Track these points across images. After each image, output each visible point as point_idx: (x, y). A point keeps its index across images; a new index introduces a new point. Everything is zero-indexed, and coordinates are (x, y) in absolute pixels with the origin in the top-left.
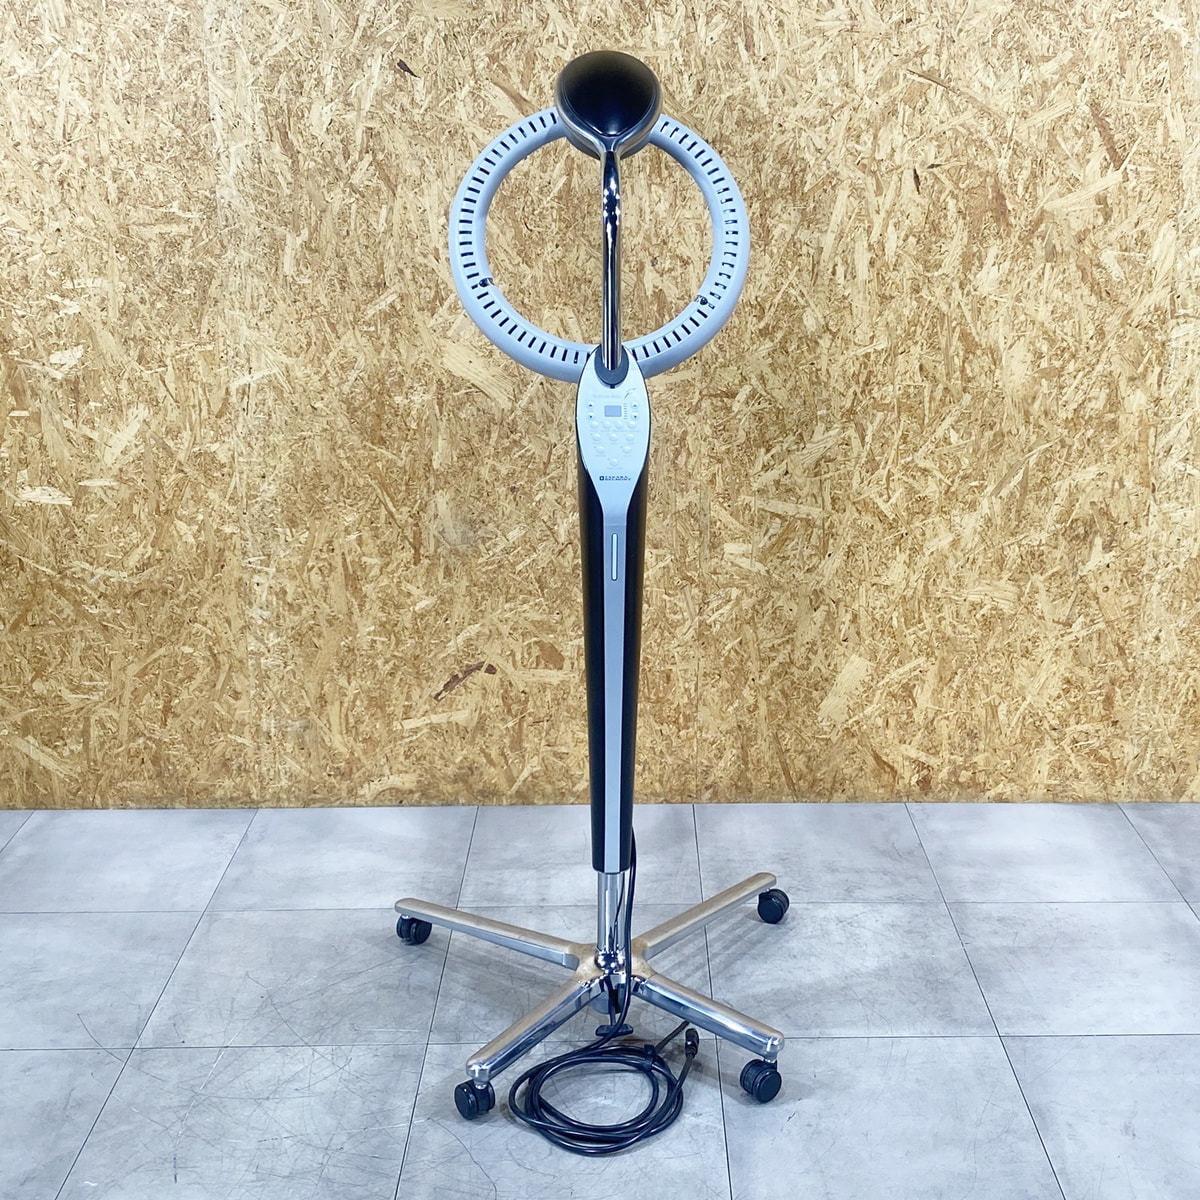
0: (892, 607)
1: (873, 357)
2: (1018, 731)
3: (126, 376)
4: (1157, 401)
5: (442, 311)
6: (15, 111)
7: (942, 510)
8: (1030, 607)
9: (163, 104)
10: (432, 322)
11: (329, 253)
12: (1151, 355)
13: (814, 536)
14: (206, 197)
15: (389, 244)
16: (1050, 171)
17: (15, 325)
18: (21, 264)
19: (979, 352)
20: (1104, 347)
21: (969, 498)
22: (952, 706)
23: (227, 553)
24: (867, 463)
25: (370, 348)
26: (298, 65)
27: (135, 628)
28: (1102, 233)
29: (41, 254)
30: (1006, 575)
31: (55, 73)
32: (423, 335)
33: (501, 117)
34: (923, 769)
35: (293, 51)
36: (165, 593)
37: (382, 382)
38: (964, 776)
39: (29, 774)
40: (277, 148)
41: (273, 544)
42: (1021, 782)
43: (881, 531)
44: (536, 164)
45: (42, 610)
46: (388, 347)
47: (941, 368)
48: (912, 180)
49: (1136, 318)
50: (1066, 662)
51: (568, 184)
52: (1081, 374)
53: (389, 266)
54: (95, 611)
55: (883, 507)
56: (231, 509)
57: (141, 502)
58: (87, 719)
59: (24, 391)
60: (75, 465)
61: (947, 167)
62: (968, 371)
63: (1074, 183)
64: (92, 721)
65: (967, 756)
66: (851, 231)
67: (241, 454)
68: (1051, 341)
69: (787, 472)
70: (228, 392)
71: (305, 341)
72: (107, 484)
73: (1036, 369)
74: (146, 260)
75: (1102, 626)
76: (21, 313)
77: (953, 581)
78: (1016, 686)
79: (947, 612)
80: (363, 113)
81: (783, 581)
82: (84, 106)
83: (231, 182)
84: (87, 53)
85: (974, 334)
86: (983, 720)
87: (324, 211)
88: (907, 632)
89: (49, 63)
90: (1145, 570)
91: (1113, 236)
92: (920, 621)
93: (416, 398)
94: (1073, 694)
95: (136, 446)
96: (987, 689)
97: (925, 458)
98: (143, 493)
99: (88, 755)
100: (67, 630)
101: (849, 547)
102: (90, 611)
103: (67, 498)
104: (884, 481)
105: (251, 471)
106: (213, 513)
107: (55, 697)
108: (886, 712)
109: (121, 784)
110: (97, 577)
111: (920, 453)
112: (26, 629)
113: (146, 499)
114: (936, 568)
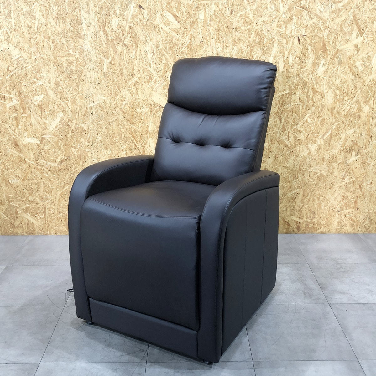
0: (289, 173)
1: (284, 96)
2: (328, 211)
3: (56, 103)
4: (373, 109)
5: (152, 83)
6: (23, 22)
7: (305, 144)
8: (332, 173)
9: (68, 20)
10: (148, 86)
11: (118, 65)
12: (371, 94)
13: (265, 152)
14: (80, 48)
15: (136, 62)
16: (340, 37)
17: (23, 88)
18: (25, 69)
19: (317, 94)
20: (356, 92)
21: (314, 139)
22: (307, 204)
23: (87, 157)
24: (282, 128)
25: (130, 95)
26: (108, 7)
27: (59, 180)
28: (356, 56)
29: (31, 66)
30: (325, 163)
31: (35, 10)
32: (146, 90)
33: (170, 22)
34: (298, 223)
35: (107, 3)
36: (68, 170)
37: (133, 105)
38: (311, 226)
39: (28, 224)
40: (102, 33)
41: (100, 155)
42: (328, 227)
43: (286, 150)
44: (181, 36)
45: (31, 175)
46: (135, 94)
47: (306, 99)
48: (298, 40)
49: (366, 83)
50: (343, 190)
51: (190, 42)
52: (349, 100)
53: (136, 69)
54: (47, 175)
55: (287, 143)
56: (88, 144)
57: (61, 142)
58: (45, 208)
59: (26, 109)
60: (41, 131)
61: (308, 36)
62: (314, 100)
63: (347, 41)
64: (47, 208)
65: (311, 219)
66: (278, 56)
67: (91, 127)
68: (340, 90)
70: (87, 109)
71: (110, 92)
72: (51, 136)
73: (335, 99)
74: (62, 67)
75: (354, 179)
76: (25, 84)
77: (308, 165)
78: (327, 197)
79: (306, 175)
80: (128, 21)
82: (43, 20)
83: (88, 43)
84: (44, 4)
85: (316, 88)
86: (317, 208)
87: (116, 52)
88: (293, 181)
89: (33, 7)
90: (368, 162)
91: (360, 57)
92: (298, 178)
93: (143, 110)
94: (345, 200)
95: (59, 125)
96: (318, 198)
97: (300, 127)
98: (61, 139)
99: (45, 219)
100: (39, 181)
101: (276, 155)
102: (46, 175)
103: (39, 141)
104: (287, 134)
105: (94, 132)
106: (83, 145)
107: (35, 202)
108: (287, 206)
109: (55, 228)
110: (48, 165)
111: (299, 125)
112: (27, 181)
113: (62, 141)
114: (303, 162)
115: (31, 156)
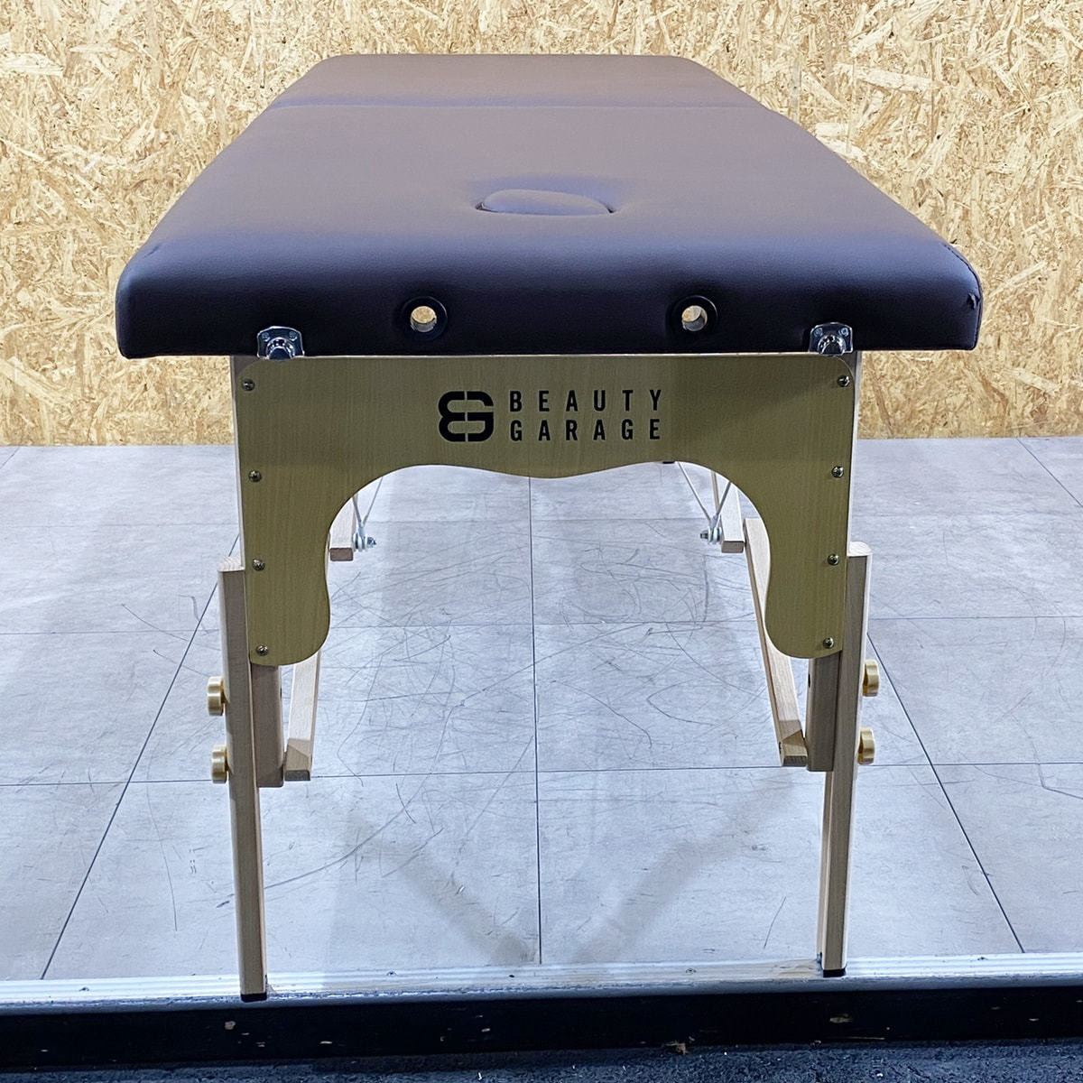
0: (1010, 200)
7: (1071, 81)
13: (920, 115)
22: (1075, 321)
24: (986, 21)
27: (137, 226)
34: (1039, 396)
36: (171, 184)
39: (13, 402)
43: (1000, 106)
45: (28, 204)
54: (90, 206)
55: (1005, 78)
56: (247, 82)
57: (143, 72)
58: (81, 337)
60: (66, 28)
64: (87, 339)
67: (258, 14)
69: (892, 34)
72: (103, 50)
77: (1081, 168)
79: (1073, 205)
81: (883, 169)
88: (1025, 231)
92: (1042, 218)
97: (1053, 16)
98: (145, 61)
99: (82, 378)
100: (58, 228)
101: (962, 126)
102: (84, 206)
103: (56, 68)
104: (1005, 45)
105: (269, 34)
106: (226, 87)
107: (43, 311)
108: (998, 329)
109: (120, 416)
110: (92, 164)
111: (1050, 8)
112: (10, 227)
113: (147, 69)
114: (1062, 152)
115: (26, 128)
